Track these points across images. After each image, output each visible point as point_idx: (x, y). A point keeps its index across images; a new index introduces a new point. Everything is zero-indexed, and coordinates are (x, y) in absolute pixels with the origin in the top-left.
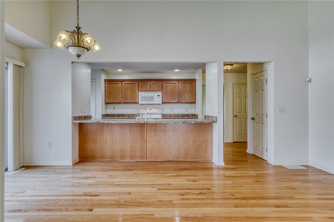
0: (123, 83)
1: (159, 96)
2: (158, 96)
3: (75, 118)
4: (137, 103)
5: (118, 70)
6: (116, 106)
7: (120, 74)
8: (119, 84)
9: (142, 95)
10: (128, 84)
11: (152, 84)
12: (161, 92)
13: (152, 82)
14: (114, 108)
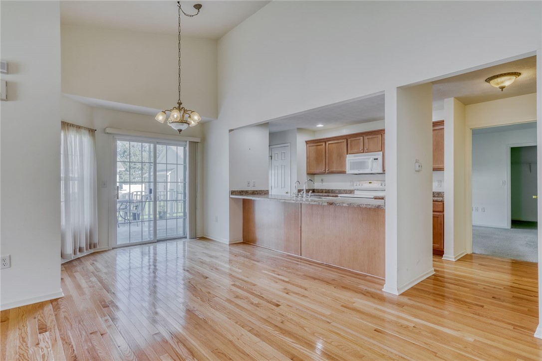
0: (327, 144)
1: (377, 159)
2: (375, 159)
3: (233, 193)
4: (344, 172)
5: (317, 126)
6: (325, 177)
7: (321, 130)
8: (322, 145)
9: (350, 159)
10: (333, 145)
11: (366, 140)
12: (381, 153)
13: (366, 137)
14: (322, 180)
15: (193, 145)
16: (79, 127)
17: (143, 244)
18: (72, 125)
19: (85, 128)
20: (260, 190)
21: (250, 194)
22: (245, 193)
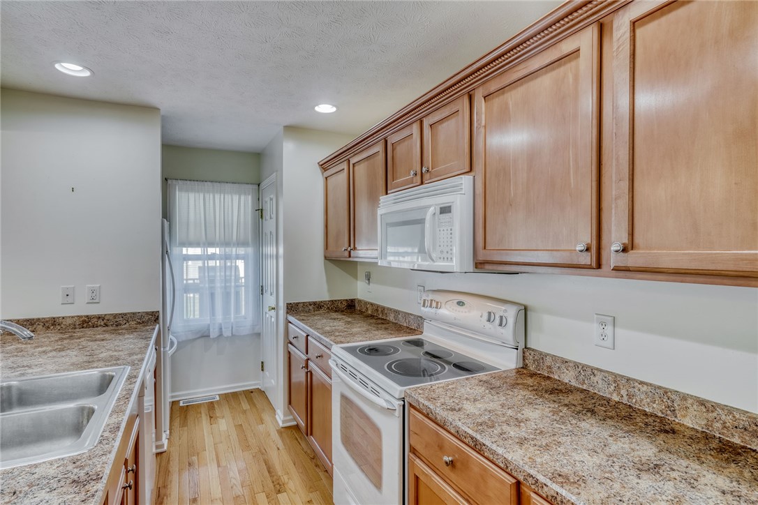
0: (351, 166)
1: (450, 210)
2: (443, 210)
8: (344, 169)
10: (361, 166)
13: (428, 121)
20: (120, 314)
21: (72, 326)
22: (47, 325)
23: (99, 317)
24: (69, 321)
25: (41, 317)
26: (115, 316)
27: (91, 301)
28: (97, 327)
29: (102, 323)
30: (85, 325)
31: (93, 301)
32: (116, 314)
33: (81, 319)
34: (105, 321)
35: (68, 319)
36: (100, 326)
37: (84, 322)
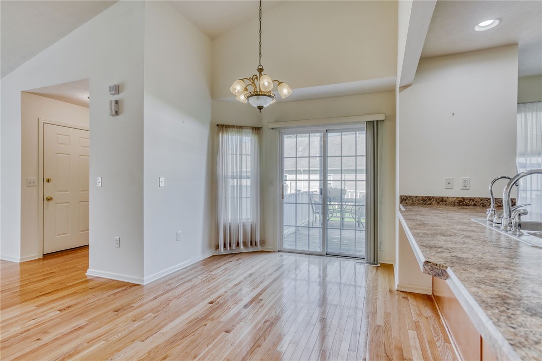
3: (405, 199)
15: (374, 127)
16: (240, 128)
17: (309, 254)
18: (233, 126)
19: (247, 127)
20: (485, 198)
21: (453, 203)
22: (438, 201)
23: (470, 199)
24: (451, 200)
25: (435, 196)
26: (482, 199)
27: (464, 188)
28: (469, 205)
29: (472, 203)
30: (461, 204)
31: (465, 188)
32: (483, 198)
33: (459, 199)
34: (474, 202)
35: (450, 199)
36: (471, 205)
37: (460, 201)
